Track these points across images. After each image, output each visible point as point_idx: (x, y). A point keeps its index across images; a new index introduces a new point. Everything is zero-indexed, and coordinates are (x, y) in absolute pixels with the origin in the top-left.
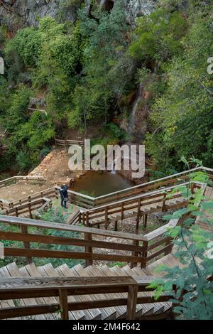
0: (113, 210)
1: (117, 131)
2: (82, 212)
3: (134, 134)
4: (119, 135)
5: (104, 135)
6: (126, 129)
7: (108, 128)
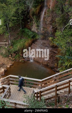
0: (62, 87)
1: (30, 33)
2: (36, 91)
3: (42, 34)
4: (32, 36)
5: (21, 37)
6: (36, 32)
7: (23, 32)
